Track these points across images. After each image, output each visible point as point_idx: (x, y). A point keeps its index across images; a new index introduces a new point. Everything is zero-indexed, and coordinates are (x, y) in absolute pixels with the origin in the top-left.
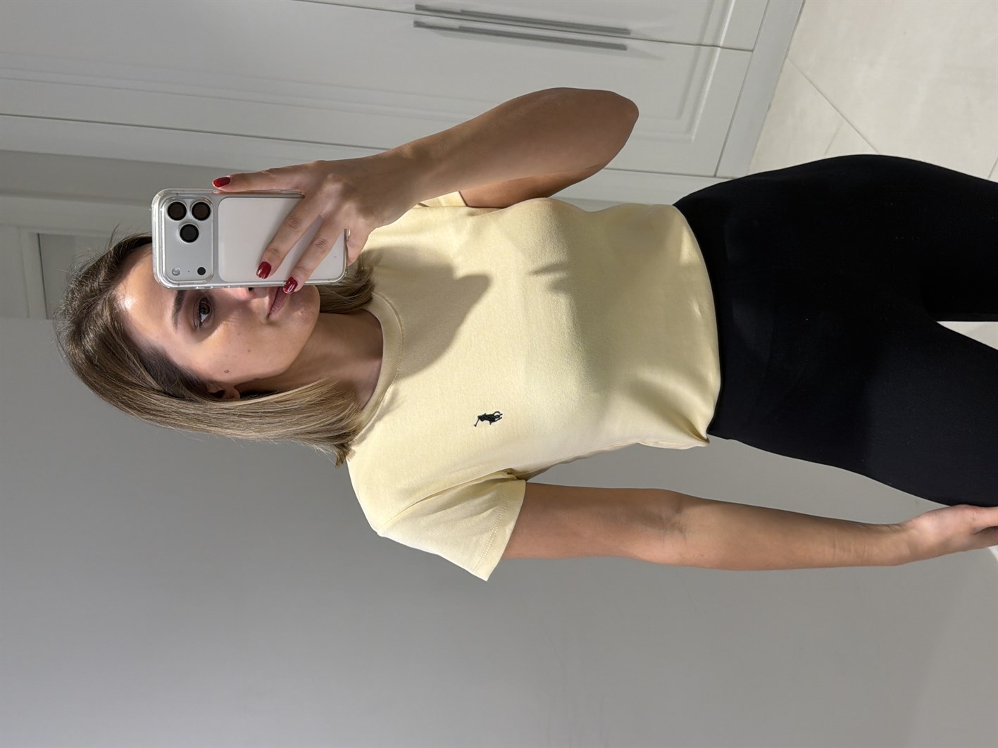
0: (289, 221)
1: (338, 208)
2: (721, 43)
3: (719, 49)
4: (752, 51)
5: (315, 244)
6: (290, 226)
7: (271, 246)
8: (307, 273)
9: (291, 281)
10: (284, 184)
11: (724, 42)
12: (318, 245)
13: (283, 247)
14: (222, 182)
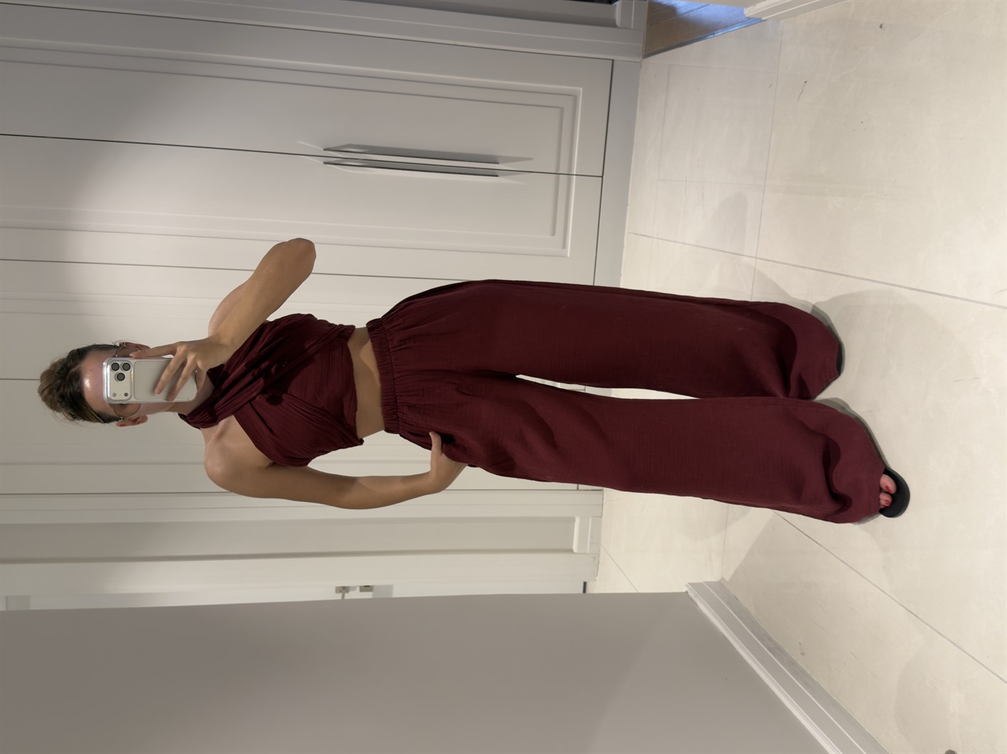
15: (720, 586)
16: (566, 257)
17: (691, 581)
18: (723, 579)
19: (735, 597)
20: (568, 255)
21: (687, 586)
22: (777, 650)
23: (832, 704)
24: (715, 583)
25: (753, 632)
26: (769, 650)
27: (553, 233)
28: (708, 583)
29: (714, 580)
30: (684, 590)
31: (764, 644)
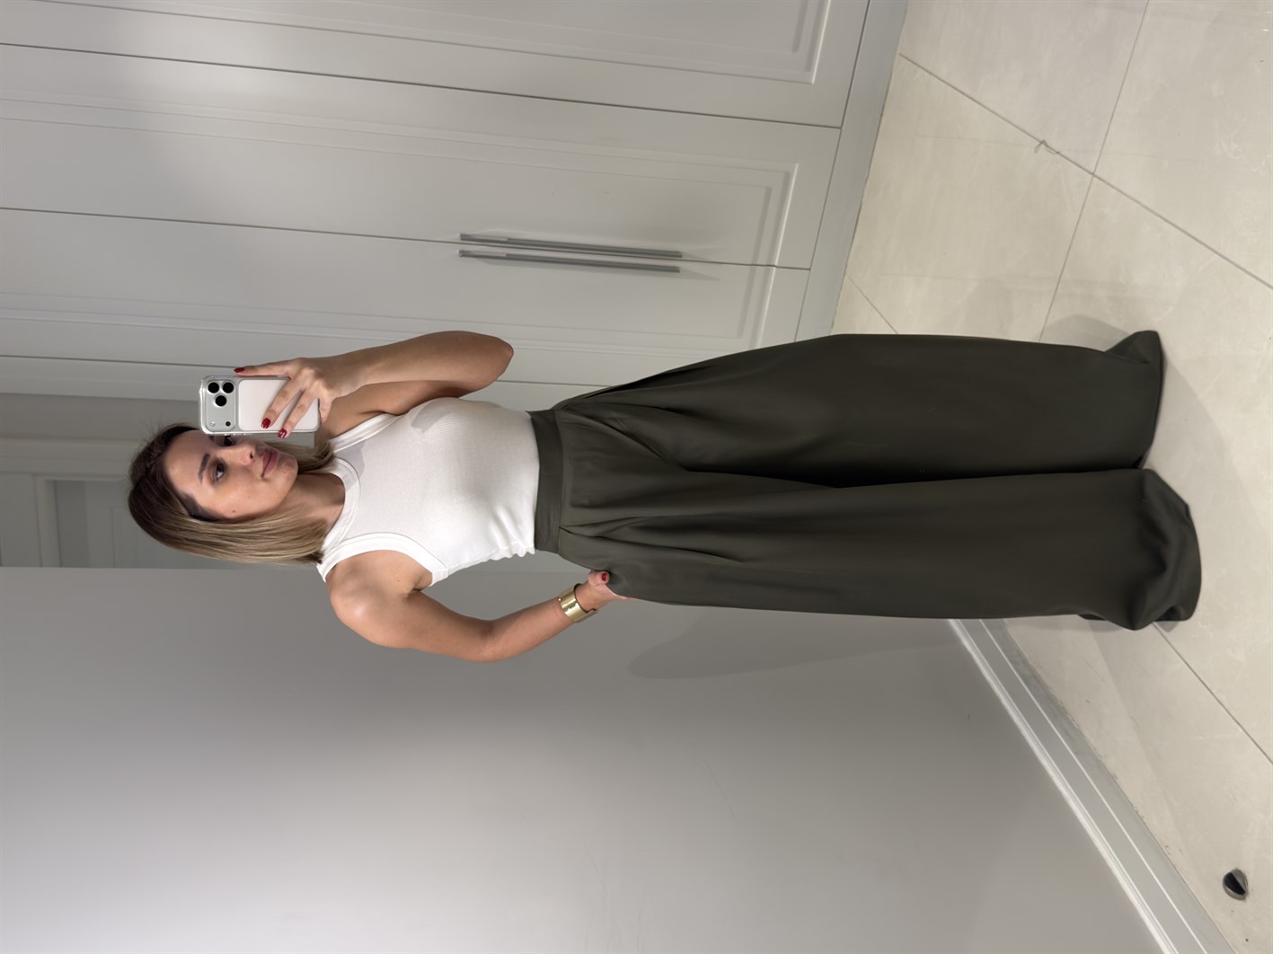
0: (282, 393)
1: (312, 384)
2: (776, 264)
3: (774, 268)
4: (809, 269)
5: (297, 405)
6: (283, 396)
7: (270, 409)
8: (293, 425)
9: (283, 430)
10: (276, 371)
11: (780, 259)
12: (299, 408)
13: (277, 409)
14: (239, 370)
16: (810, 84)
20: (813, 81)
22: (1033, 679)
23: (1097, 767)
26: (1022, 679)
27: (796, 48)
31: (1017, 670)
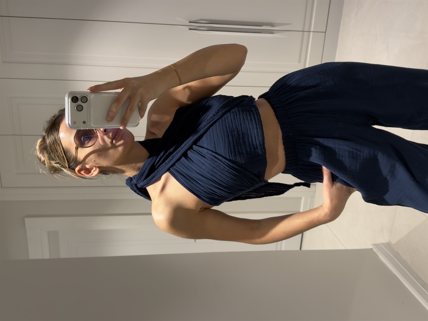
15: (388, 245)
17: (375, 243)
18: (390, 242)
19: (398, 253)
21: (372, 246)
24: (385, 243)
25: (411, 274)
28: (383, 244)
29: (384, 242)
30: (371, 247)
